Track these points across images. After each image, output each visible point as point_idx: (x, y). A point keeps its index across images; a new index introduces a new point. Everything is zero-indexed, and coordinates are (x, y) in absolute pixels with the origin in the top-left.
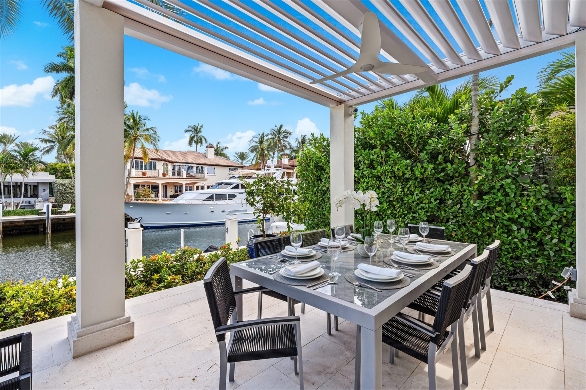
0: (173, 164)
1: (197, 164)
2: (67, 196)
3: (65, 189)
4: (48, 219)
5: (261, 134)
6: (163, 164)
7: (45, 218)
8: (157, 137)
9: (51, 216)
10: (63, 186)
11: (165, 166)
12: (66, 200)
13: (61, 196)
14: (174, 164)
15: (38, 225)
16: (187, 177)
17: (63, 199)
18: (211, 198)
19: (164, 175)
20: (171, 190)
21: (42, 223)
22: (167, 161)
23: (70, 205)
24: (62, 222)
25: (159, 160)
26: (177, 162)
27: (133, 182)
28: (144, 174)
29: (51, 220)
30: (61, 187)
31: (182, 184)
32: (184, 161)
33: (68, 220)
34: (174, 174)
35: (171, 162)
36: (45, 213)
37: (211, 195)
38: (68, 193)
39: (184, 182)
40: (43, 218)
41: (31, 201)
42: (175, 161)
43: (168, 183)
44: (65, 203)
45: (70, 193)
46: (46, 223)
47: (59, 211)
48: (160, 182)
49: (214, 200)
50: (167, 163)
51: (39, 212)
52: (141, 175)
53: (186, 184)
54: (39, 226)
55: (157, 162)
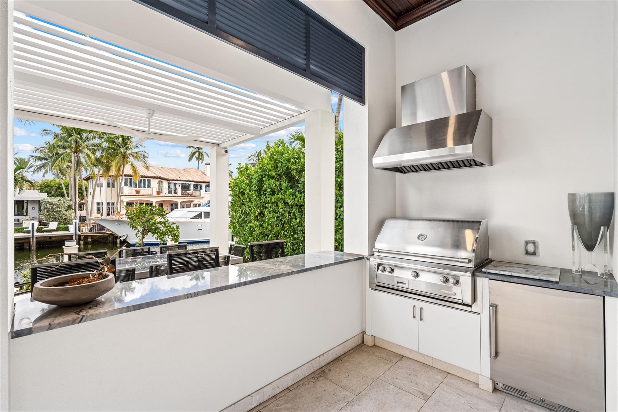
0: (169, 182)
1: (194, 182)
2: (55, 214)
3: (52, 207)
4: (33, 237)
5: (258, 152)
6: (158, 182)
7: (30, 237)
8: (146, 155)
9: (36, 234)
10: (50, 205)
11: (161, 183)
12: (53, 218)
13: (48, 215)
14: (171, 182)
15: (23, 243)
16: (182, 195)
17: (51, 217)
18: (200, 215)
19: (158, 193)
20: (167, 208)
21: (28, 241)
22: (162, 179)
23: (57, 223)
24: (48, 240)
25: (154, 178)
26: (173, 180)
27: (125, 200)
28: (138, 192)
29: (36, 238)
30: (48, 205)
31: (177, 202)
32: (181, 179)
33: (54, 239)
34: (170, 192)
35: (168, 180)
36: (29, 231)
37: (200, 212)
38: (56, 212)
39: (179, 200)
40: (27, 236)
41: (20, 219)
42: (171, 178)
43: (164, 201)
44: (53, 221)
45: (58, 211)
46: (31, 241)
47: (44, 229)
48: (154, 200)
49: (203, 218)
50: (163, 181)
51: (25, 230)
52: (134, 193)
53: (181, 202)
54: (25, 244)
55: (152, 180)
